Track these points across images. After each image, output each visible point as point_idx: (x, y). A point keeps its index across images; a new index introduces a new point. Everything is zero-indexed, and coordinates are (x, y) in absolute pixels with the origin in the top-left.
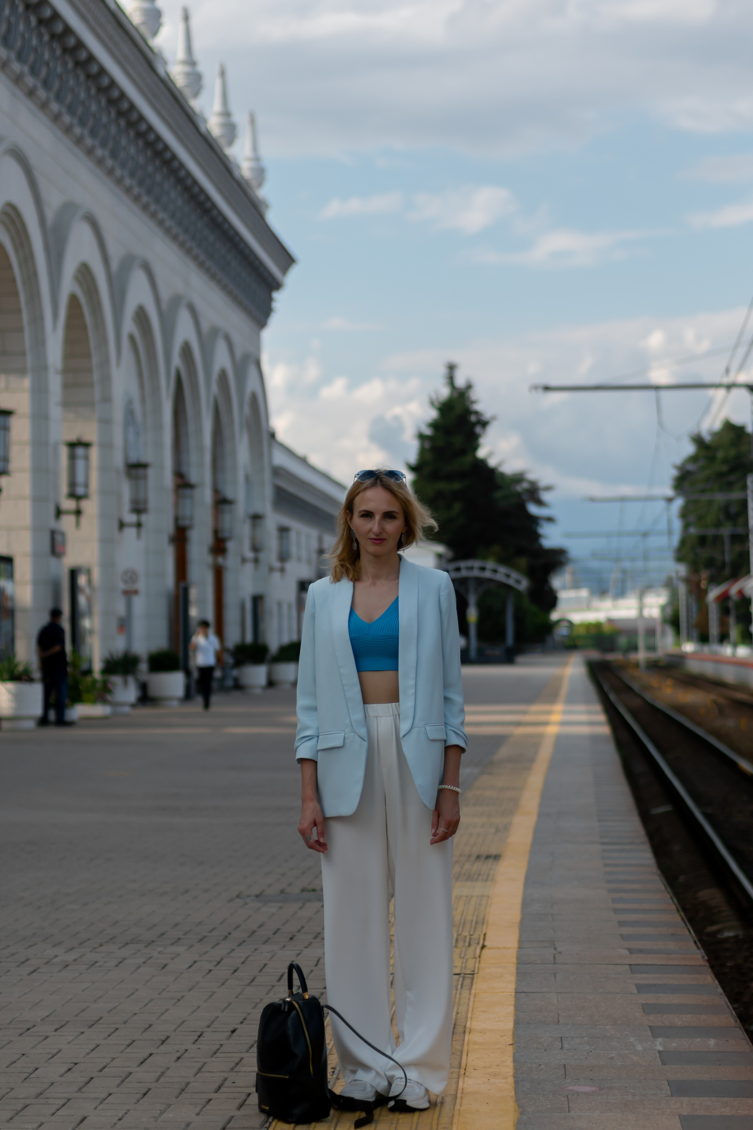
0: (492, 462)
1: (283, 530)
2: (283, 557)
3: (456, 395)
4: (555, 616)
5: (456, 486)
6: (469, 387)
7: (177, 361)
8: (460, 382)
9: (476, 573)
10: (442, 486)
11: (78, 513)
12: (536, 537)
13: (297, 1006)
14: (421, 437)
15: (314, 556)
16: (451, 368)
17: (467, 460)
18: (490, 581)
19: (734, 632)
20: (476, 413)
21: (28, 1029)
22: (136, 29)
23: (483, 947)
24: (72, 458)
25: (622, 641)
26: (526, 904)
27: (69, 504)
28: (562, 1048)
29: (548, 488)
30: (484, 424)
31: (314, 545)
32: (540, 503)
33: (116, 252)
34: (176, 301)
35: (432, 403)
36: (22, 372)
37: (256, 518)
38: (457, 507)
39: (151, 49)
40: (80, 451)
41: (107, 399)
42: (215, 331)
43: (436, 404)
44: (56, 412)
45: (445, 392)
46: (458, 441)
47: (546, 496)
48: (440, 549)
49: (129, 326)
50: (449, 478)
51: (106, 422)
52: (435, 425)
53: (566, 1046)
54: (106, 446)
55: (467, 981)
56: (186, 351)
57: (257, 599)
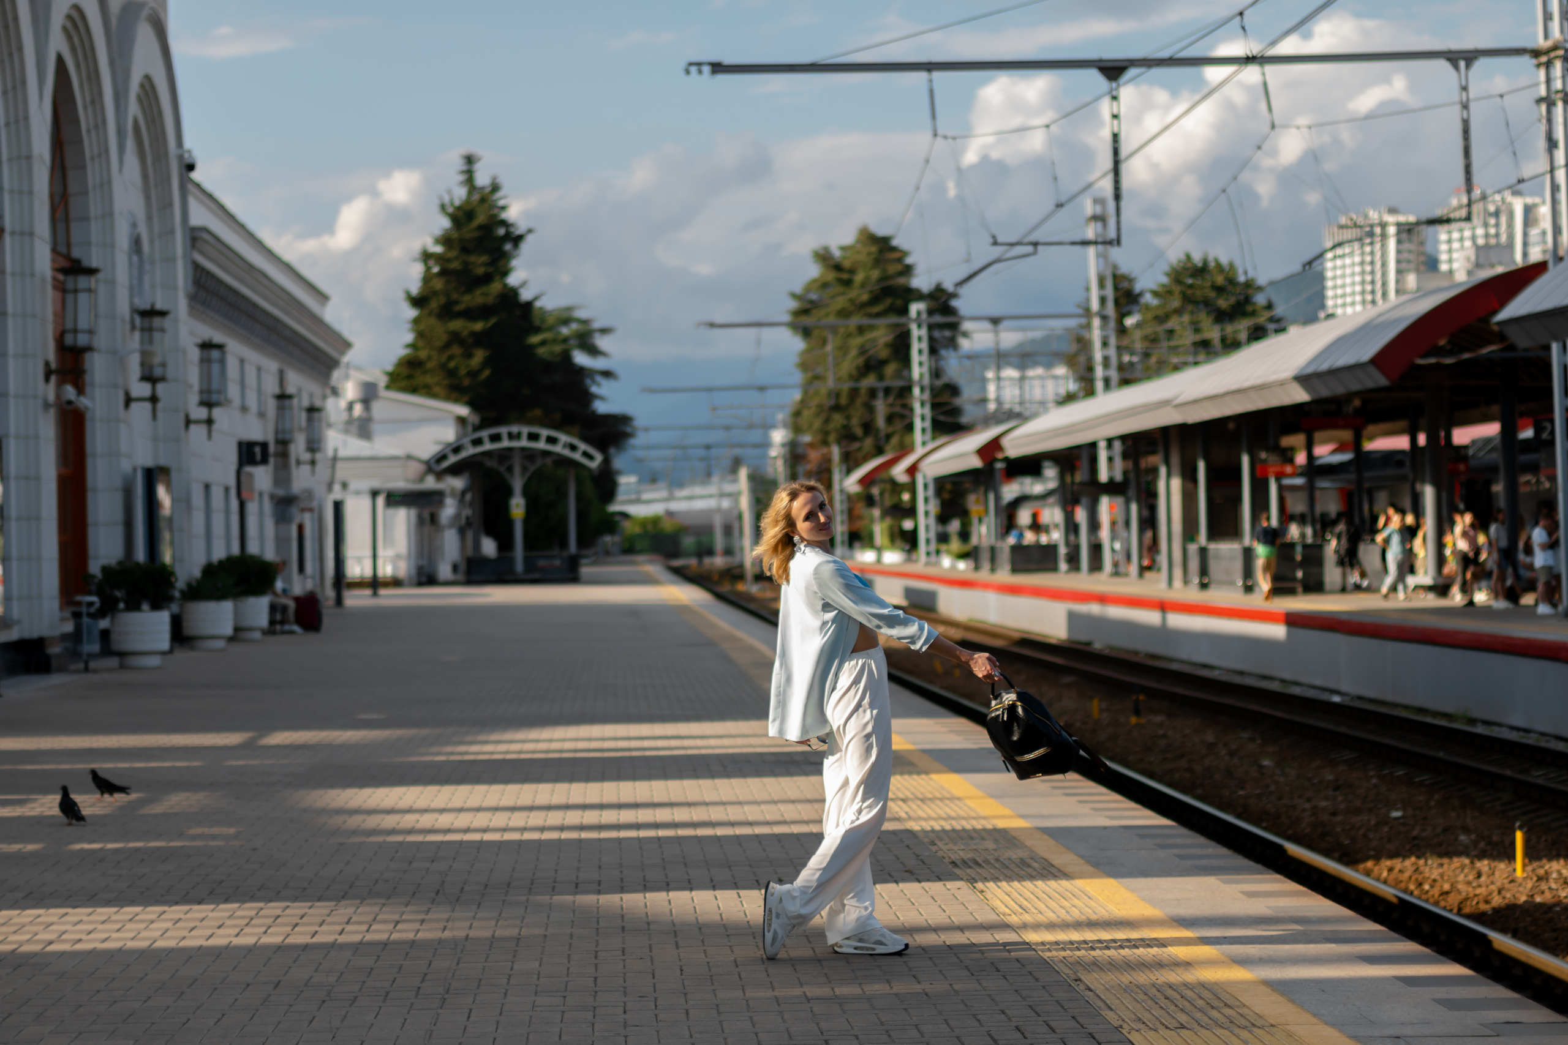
0: (525, 295)
1: (210, 349)
2: (211, 400)
3: (476, 197)
4: (614, 508)
5: (478, 326)
6: (495, 188)
8: (482, 179)
9: (524, 443)
10: (457, 325)
12: (587, 397)
14: (426, 256)
15: (271, 405)
16: (470, 160)
17: (495, 287)
18: (546, 453)
19: (880, 531)
20: (504, 223)
25: (688, 542)
29: (605, 331)
30: (517, 240)
31: (271, 387)
32: (593, 351)
35: (443, 207)
37: (151, 316)
38: (479, 356)
43: (450, 210)
45: (460, 194)
46: (479, 263)
47: (602, 342)
48: (463, 411)
50: (469, 314)
52: (446, 240)
57: (152, 476)
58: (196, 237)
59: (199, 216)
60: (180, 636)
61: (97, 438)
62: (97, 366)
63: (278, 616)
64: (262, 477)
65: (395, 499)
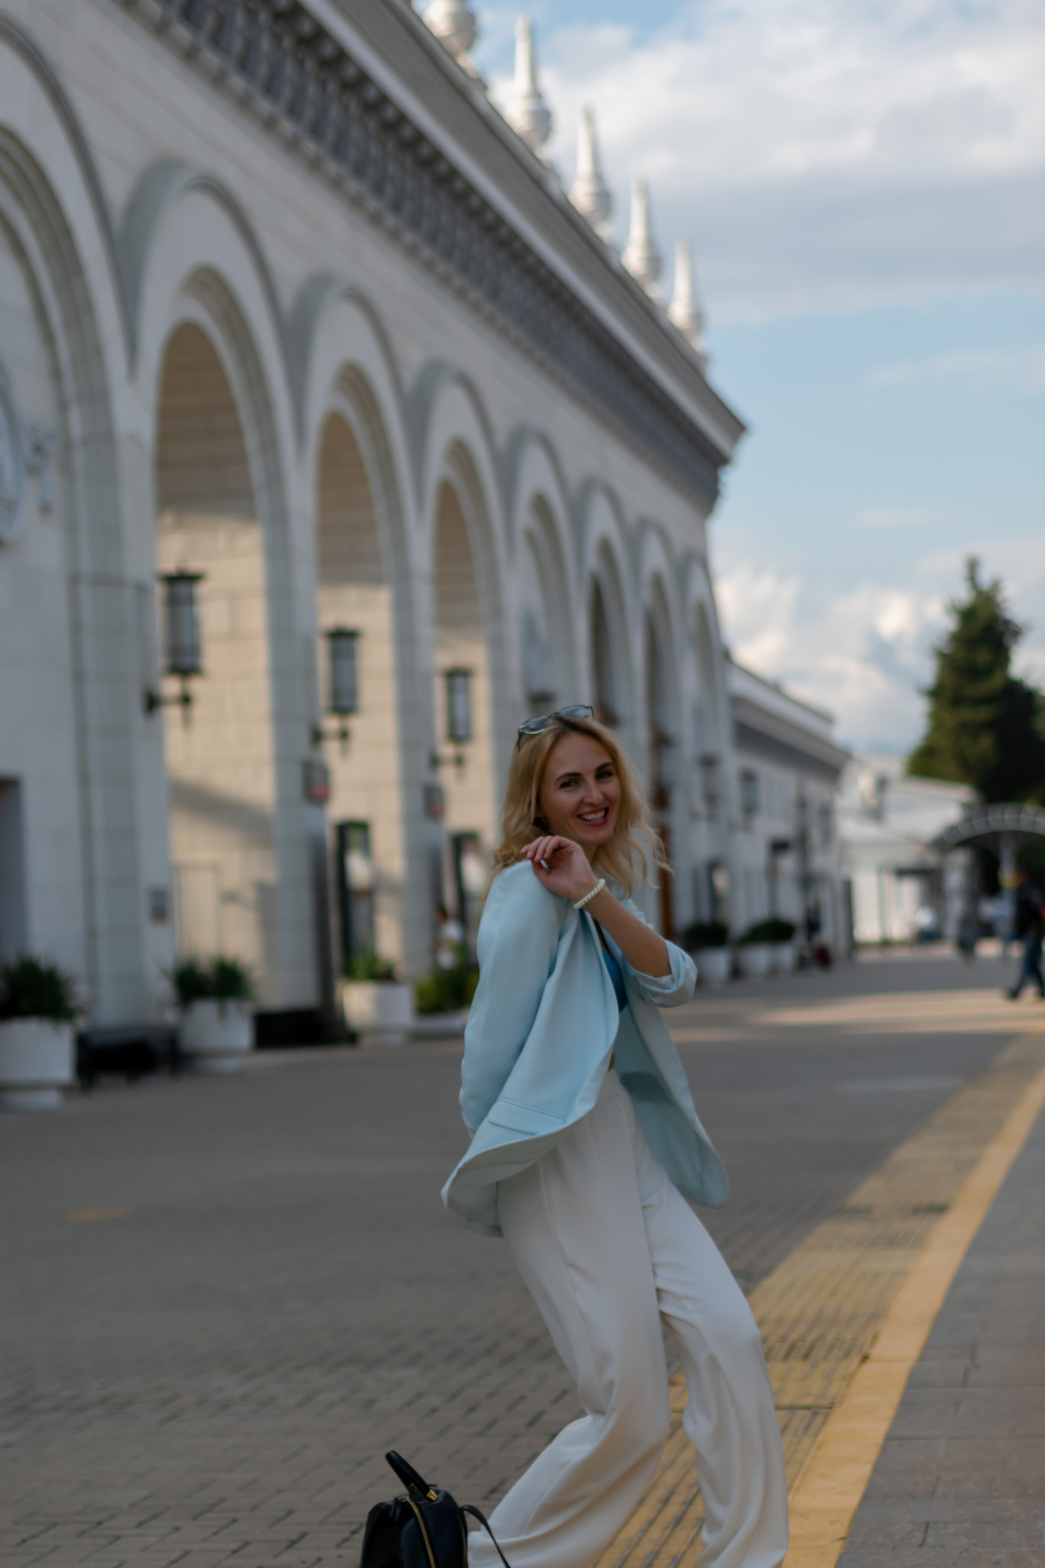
0: (1029, 683)
1: (748, 778)
2: (750, 809)
3: (980, 599)
5: (983, 714)
6: (998, 585)
7: (592, 561)
8: (985, 580)
10: (968, 714)
11: (459, 761)
13: (416, 1510)
14: (940, 655)
16: (973, 563)
17: (996, 679)
20: (1006, 621)
21: (100, 1523)
22: (519, 138)
23: (865, 1358)
24: (451, 691)
26: (957, 1282)
27: (447, 750)
28: (922, 1545)
30: (1019, 632)
31: (791, 792)
33: (502, 425)
34: (589, 485)
35: (950, 609)
36: (376, 580)
37: (709, 762)
38: (987, 740)
39: (538, 161)
40: (459, 681)
41: (497, 613)
42: (644, 524)
43: (956, 609)
44: (425, 630)
45: (965, 597)
46: (983, 656)
49: (524, 517)
50: (974, 703)
51: (497, 644)
52: (954, 640)
53: (930, 1540)
54: (498, 674)
55: (819, 1419)
56: (606, 550)
57: (713, 866)
58: (737, 701)
59: (738, 684)
60: (736, 972)
61: (678, 841)
62: (678, 800)
63: (802, 964)
64: (788, 863)
65: (902, 873)
